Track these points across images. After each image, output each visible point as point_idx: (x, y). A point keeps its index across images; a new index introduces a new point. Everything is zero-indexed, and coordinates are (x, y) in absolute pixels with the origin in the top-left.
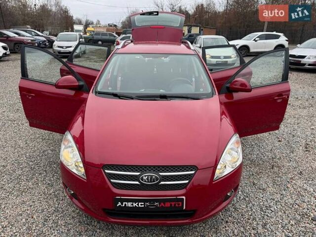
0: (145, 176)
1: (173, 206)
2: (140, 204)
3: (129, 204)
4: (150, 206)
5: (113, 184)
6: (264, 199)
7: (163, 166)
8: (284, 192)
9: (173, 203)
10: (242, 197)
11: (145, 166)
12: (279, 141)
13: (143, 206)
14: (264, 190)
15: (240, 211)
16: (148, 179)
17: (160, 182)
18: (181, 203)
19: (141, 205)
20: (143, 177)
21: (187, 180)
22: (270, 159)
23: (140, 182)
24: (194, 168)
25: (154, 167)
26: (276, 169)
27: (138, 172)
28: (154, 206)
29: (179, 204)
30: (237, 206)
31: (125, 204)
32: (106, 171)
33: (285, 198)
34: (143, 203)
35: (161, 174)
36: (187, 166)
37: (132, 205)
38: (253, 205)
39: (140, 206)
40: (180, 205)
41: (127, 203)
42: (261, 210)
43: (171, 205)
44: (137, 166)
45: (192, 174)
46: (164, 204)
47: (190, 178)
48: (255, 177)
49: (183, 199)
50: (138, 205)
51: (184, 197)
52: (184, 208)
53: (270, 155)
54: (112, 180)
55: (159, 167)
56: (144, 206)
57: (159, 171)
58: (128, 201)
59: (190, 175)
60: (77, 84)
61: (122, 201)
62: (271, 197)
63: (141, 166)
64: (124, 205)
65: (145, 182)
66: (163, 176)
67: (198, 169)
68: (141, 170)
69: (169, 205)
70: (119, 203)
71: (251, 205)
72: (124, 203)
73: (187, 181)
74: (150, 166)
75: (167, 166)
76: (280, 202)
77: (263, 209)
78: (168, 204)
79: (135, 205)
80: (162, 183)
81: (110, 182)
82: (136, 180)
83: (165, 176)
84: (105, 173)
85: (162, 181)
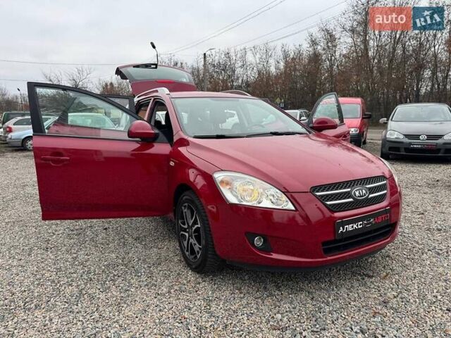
1: (384, 220)
2: (359, 223)
3: (350, 227)
4: (367, 224)
9: (384, 216)
16: (359, 193)
19: (360, 225)
20: (355, 192)
24: (384, 178)
25: (358, 181)
27: (348, 188)
28: (370, 223)
29: (387, 217)
31: (346, 228)
32: (317, 194)
34: (362, 223)
35: (367, 186)
36: (379, 177)
37: (353, 227)
39: (359, 227)
44: (344, 182)
45: (385, 184)
47: (386, 188)
50: (357, 225)
56: (363, 226)
58: (349, 223)
60: (153, 131)
61: (343, 224)
63: (348, 182)
65: (358, 196)
66: (370, 189)
68: (350, 186)
70: (341, 228)
78: (380, 219)
79: (355, 226)
80: (371, 196)
81: (326, 205)
82: (349, 197)
83: (373, 188)
84: (316, 196)
85: (370, 193)
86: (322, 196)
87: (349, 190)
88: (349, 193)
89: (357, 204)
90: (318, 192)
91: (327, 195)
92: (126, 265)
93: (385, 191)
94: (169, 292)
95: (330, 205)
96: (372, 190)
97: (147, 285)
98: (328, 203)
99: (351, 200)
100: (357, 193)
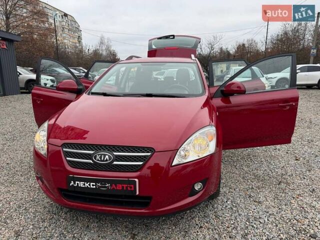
0: (99, 155)
1: (125, 189)
2: (91, 184)
3: (81, 184)
4: (101, 187)
5: (69, 162)
6: (255, 211)
7: (119, 146)
8: (284, 207)
9: (125, 186)
10: (229, 207)
11: (101, 146)
12: (297, 160)
13: (94, 187)
14: (259, 202)
15: (221, 218)
16: (101, 158)
17: (113, 161)
18: (132, 186)
19: (93, 185)
20: (96, 156)
21: (142, 161)
22: (279, 175)
23: (93, 161)
24: (151, 150)
25: (109, 146)
26: (283, 186)
27: (93, 151)
28: (105, 187)
29: (131, 187)
30: (220, 213)
31: (78, 184)
32: (64, 149)
33: (283, 212)
34: (94, 184)
35: (115, 153)
36: (143, 148)
37: (84, 185)
38: (240, 215)
39: (92, 187)
40: (133, 189)
41: (79, 182)
42: (248, 220)
43: (123, 187)
45: (147, 156)
46: (116, 186)
47: (145, 160)
48: (254, 191)
49: (135, 181)
50: (90, 185)
51: (137, 180)
52: (137, 193)
53: (280, 171)
54: (67, 158)
55: (114, 146)
56: (96, 187)
57: (113, 150)
58: (81, 180)
59: (145, 156)
60: (76, 87)
62: (265, 210)
63: (97, 145)
64: (76, 185)
65: (98, 160)
66: (116, 156)
67: (155, 152)
68: (96, 149)
69: (121, 188)
70: (72, 182)
71: (237, 214)
72: (77, 182)
73: (141, 163)
74: (105, 146)
75: (123, 147)
76: (274, 215)
77: (251, 219)
78: (119, 187)
79: (87, 185)
80: (115, 163)
81: (66, 160)
82: (90, 158)
83: (119, 156)
84: (63, 151)
86: (67, 152)
90: (66, 148)
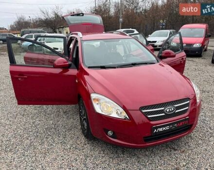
4: (172, 127)
17: (176, 111)
20: (166, 110)
24: (188, 99)
28: (174, 126)
35: (175, 106)
36: (185, 99)
44: (160, 104)
47: (188, 105)
55: (172, 102)
60: (68, 63)
61: (157, 128)
63: (163, 104)
65: (168, 112)
74: (168, 103)
75: (176, 101)
79: (164, 129)
81: (147, 117)
82: (163, 112)
83: (178, 106)
84: (142, 112)
85: (176, 110)
86: (146, 112)
87: (163, 108)
88: (162, 110)
89: (167, 116)
90: (144, 110)
91: (149, 112)
92: (55, 129)
93: (187, 108)
94: (70, 148)
95: (150, 117)
96: (178, 108)
97: (61, 143)
98: (149, 116)
99: (164, 114)
100: (168, 110)
